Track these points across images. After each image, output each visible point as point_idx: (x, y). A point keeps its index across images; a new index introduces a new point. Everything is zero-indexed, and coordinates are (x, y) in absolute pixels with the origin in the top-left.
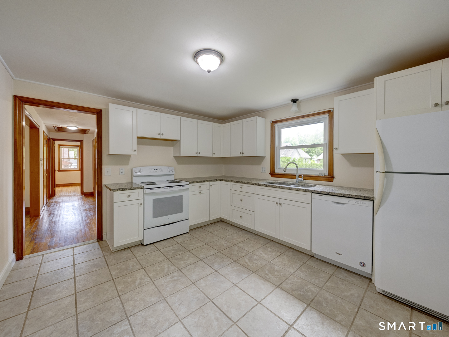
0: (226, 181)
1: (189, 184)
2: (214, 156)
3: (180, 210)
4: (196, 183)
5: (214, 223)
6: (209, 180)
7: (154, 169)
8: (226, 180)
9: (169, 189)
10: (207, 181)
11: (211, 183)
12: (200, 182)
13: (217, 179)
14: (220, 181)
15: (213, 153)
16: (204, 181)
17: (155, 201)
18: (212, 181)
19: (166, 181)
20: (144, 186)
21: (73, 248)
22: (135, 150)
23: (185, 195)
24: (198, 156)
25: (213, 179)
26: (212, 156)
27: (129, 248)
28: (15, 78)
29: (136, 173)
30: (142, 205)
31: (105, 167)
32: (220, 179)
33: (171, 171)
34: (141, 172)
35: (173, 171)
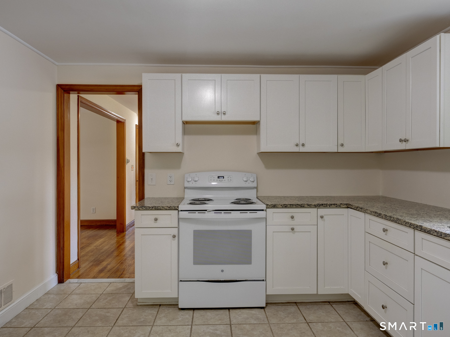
0: (357, 209)
1: (265, 208)
2: (341, 150)
3: (246, 259)
4: (283, 207)
5: (332, 302)
6: (316, 203)
7: (218, 177)
8: (357, 207)
9: (223, 215)
10: (309, 206)
11: (322, 211)
12: (291, 206)
13: (338, 203)
14: (348, 208)
15: (340, 143)
16: (302, 206)
17: (196, 233)
18: (325, 206)
19: (236, 198)
20: (179, 206)
21: (111, 283)
22: (178, 145)
23: (257, 230)
24: (300, 151)
25: (329, 203)
26: (336, 151)
27: (160, 305)
28: (57, 63)
29: (188, 182)
30: (177, 238)
31: (148, 172)
32: (347, 204)
33: (249, 181)
34: (196, 181)
35: (253, 182)
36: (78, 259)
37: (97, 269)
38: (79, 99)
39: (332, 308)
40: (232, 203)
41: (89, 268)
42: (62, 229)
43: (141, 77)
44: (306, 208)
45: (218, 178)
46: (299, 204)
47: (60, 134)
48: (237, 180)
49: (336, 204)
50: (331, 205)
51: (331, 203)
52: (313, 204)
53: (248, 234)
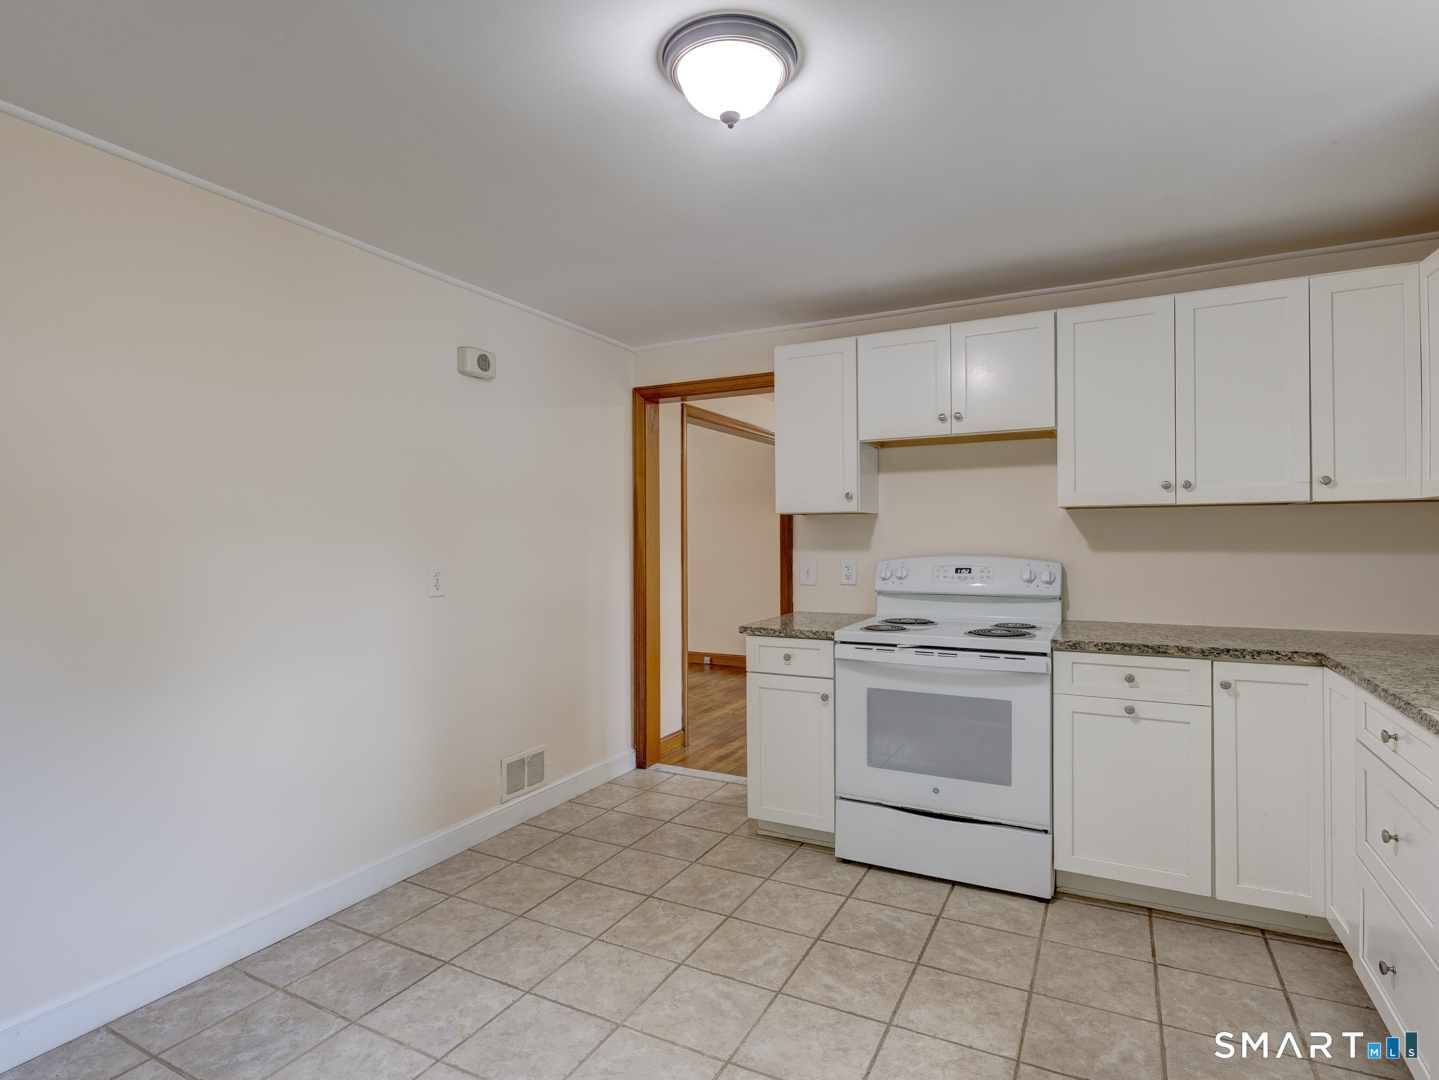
0: (1337, 669)
1: (1048, 650)
2: (1323, 494)
4: (1103, 652)
5: (1273, 933)
6: (1208, 645)
7: (957, 570)
9: (935, 659)
10: (1185, 652)
11: (1226, 669)
12: (1126, 649)
13: (1285, 648)
15: (1320, 475)
16: (1159, 651)
17: (873, 695)
18: (1236, 656)
19: (996, 623)
20: (836, 632)
21: (728, 783)
22: (848, 496)
23: (1027, 704)
24: (1178, 503)
25: (1250, 647)
26: (1306, 498)
27: (803, 844)
28: (630, 348)
29: (884, 579)
30: (831, 700)
31: (799, 556)
32: (1317, 654)
33: (1035, 583)
34: (900, 578)
35: (1050, 583)
36: (683, 729)
37: (716, 753)
38: (685, 410)
39: (1265, 948)
40: (970, 632)
41: (703, 749)
42: (642, 665)
43: (772, 357)
44: (1172, 656)
45: (956, 572)
46: (1150, 645)
47: (638, 482)
48: (1006, 578)
49: (1277, 653)
50: (1259, 653)
51: (1259, 649)
52: (1198, 647)
53: (1003, 709)
